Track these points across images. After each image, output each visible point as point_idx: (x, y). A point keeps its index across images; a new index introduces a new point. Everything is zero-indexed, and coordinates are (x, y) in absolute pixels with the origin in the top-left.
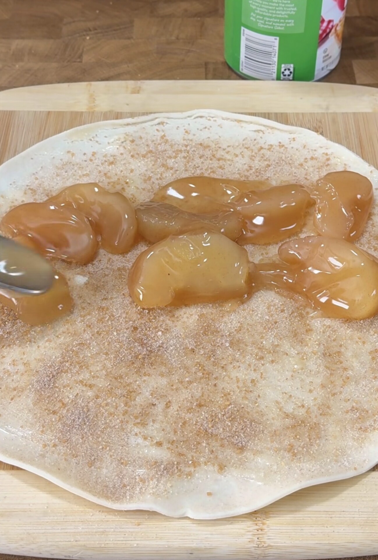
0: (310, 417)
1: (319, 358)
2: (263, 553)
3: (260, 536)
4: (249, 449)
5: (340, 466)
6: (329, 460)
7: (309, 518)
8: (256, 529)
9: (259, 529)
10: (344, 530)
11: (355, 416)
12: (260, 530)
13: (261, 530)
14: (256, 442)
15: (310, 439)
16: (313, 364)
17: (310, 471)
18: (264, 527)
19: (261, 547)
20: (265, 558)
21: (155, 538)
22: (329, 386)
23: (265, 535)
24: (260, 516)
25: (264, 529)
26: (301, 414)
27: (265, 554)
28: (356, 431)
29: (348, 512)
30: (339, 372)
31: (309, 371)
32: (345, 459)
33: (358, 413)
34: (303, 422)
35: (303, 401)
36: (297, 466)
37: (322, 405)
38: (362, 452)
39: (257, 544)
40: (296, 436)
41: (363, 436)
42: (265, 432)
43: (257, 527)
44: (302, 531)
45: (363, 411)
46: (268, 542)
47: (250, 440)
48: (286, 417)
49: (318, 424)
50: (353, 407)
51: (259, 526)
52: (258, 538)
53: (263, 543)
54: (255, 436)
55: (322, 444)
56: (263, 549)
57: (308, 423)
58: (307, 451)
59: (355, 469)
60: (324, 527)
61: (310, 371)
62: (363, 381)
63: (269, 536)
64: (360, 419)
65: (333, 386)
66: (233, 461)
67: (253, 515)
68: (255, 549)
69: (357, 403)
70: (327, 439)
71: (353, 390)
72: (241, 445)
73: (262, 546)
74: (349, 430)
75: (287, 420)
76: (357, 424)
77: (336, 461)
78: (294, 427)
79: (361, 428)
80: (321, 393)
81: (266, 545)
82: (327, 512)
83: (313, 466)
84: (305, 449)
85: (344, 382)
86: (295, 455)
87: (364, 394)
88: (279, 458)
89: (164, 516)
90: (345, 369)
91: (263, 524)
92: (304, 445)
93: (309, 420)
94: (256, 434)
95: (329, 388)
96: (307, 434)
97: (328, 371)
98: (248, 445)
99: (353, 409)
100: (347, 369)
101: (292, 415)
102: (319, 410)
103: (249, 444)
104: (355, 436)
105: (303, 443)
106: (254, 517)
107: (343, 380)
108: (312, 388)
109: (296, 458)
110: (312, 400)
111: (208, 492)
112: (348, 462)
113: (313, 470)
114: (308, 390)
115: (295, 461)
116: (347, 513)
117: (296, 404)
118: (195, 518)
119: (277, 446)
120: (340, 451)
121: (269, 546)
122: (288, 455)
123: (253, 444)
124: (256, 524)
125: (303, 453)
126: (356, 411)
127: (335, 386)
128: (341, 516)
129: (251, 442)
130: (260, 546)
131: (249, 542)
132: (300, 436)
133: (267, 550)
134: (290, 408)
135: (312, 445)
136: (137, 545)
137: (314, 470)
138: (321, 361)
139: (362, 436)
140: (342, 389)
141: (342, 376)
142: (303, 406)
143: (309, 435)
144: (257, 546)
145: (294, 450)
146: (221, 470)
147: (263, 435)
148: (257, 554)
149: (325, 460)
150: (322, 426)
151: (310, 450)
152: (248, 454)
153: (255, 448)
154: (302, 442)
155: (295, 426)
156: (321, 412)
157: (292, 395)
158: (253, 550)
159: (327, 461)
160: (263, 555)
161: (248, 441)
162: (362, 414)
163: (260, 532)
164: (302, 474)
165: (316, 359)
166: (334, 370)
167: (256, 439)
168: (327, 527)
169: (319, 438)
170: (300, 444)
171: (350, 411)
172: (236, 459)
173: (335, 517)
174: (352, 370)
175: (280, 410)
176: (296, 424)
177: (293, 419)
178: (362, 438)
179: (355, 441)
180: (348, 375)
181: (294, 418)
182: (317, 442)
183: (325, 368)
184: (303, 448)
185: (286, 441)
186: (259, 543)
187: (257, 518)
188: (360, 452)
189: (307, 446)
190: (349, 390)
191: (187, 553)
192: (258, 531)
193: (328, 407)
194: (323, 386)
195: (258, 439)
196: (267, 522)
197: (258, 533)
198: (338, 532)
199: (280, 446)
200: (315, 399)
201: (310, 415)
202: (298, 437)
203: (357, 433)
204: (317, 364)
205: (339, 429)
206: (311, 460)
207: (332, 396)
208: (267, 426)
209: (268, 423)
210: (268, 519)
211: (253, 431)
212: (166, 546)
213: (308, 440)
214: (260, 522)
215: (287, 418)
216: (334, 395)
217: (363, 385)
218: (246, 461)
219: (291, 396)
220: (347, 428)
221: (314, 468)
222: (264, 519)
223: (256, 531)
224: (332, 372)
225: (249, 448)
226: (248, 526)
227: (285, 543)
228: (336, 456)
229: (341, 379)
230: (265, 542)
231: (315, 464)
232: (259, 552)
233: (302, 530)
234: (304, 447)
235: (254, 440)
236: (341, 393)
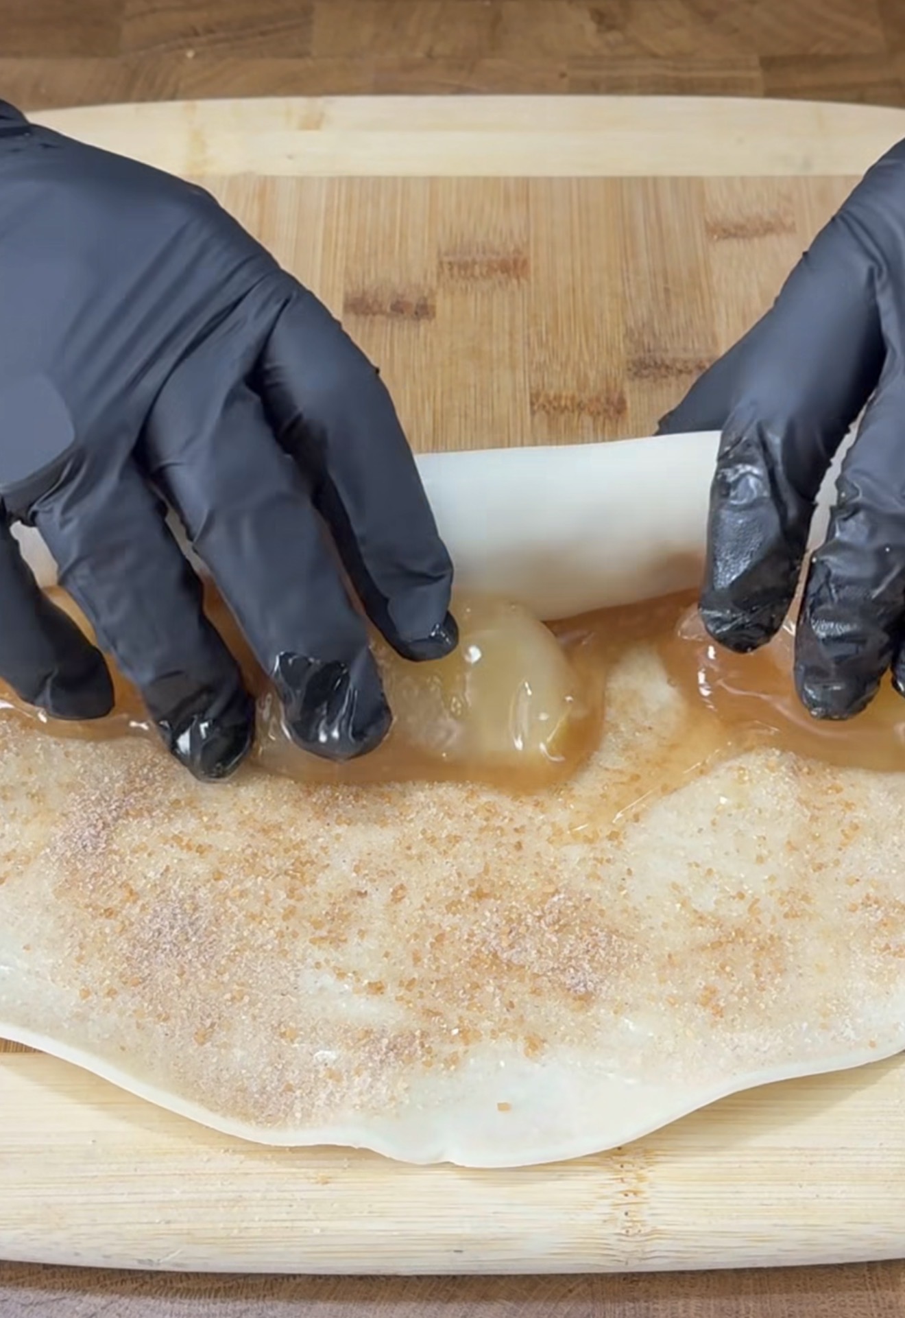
0: (759, 922)
1: (782, 778)
2: (639, 1249)
3: (633, 1208)
4: (604, 1001)
5: (834, 1038)
6: (805, 1025)
7: (756, 1165)
8: (621, 1192)
9: (630, 1191)
10: (843, 1192)
11: (871, 919)
12: (631, 1195)
13: (635, 1193)
14: (622, 982)
15: (758, 975)
16: (767, 793)
17: (757, 1050)
18: (643, 1186)
19: (634, 1235)
20: (643, 1262)
21: (365, 1214)
22: (808, 846)
23: (645, 1206)
24: (631, 1160)
25: (643, 1192)
26: (735, 914)
27: (644, 1253)
28: (875, 954)
29: (853, 1149)
30: (833, 812)
31: (756, 811)
32: (848, 1021)
33: (879, 912)
34: (741, 933)
35: (741, 883)
36: (724, 1041)
37: (789, 892)
38: (889, 1005)
39: (623, 1228)
40: (723, 967)
41: (893, 966)
42: (644, 959)
43: (624, 1187)
44: (738, 1195)
45: (894, 907)
46: (653, 1223)
47: (606, 977)
48: (699, 922)
49: (780, 938)
50: (868, 898)
51: (630, 1184)
52: (626, 1214)
53: (639, 1224)
54: (619, 967)
55: (788, 987)
56: (638, 1238)
57: (755, 935)
58: (752, 1004)
59: (873, 1045)
60: (791, 1185)
61: (760, 811)
62: (894, 834)
63: (654, 1208)
64: (885, 925)
65: (817, 846)
66: (562, 1028)
67: (614, 1158)
68: (620, 1240)
69: (877, 888)
70: (801, 975)
71: (869, 857)
72: (583, 990)
73: (636, 1231)
74: (858, 951)
75: (700, 928)
76: (877, 938)
77: (824, 1027)
78: (717, 945)
79: (887, 947)
80: (786, 864)
81: (648, 1229)
82: (800, 1149)
83: (766, 1040)
84: (745, 999)
85: (846, 836)
86: (719, 1012)
87: (895, 864)
88: (681, 1019)
89: (391, 1159)
90: (849, 806)
91: (641, 1179)
92: (743, 989)
93: (758, 929)
94: (623, 962)
95: (807, 852)
96: (752, 962)
97: (805, 810)
98: (601, 989)
99: (867, 902)
100: (853, 804)
101: (713, 917)
102: (782, 904)
103: (604, 988)
104: (872, 967)
105: (740, 985)
106: (618, 1163)
107: (843, 831)
108: (765, 852)
109: (723, 1020)
110: (765, 881)
111: (502, 1102)
112: (854, 1029)
113: (765, 1049)
114: (754, 857)
115: (720, 1026)
116: (851, 1153)
117: (723, 891)
118: (468, 1165)
119: (675, 992)
120: (835, 1002)
121: (654, 1231)
122: (702, 1013)
123: (613, 987)
124: (622, 1179)
125: (740, 1009)
126: (875, 906)
127: (821, 846)
128: (837, 1159)
129: (608, 984)
130: (631, 1232)
131: (605, 1221)
132: (733, 968)
133: (649, 1243)
134: (707, 901)
135: (763, 989)
136: (322, 1230)
137: (769, 1048)
138: (786, 787)
139: (889, 967)
140: (840, 853)
141: (839, 823)
142: (741, 896)
143: (757, 965)
144: (624, 1232)
145: (718, 1000)
146: (534, 1050)
147: (640, 964)
148: (623, 1252)
149: (796, 1024)
150: (788, 944)
151: (757, 1001)
152: (602, 1012)
153: (619, 998)
154: (739, 980)
155: (721, 944)
156: (787, 909)
157: (715, 870)
158: (612, 1240)
159: (801, 1028)
160: (640, 1255)
161: (602, 981)
162: (892, 915)
163: (631, 1197)
164: (738, 1057)
165: (774, 782)
166: (819, 809)
167: (623, 974)
168: (801, 1186)
169: (782, 972)
170: (734, 988)
171: (860, 907)
172: (572, 1024)
173: (821, 1162)
174: (866, 808)
175: (683, 904)
176: (723, 940)
177: (715, 928)
178: (890, 971)
179: (872, 978)
180: (856, 821)
181: (719, 923)
182: (776, 981)
183: (798, 805)
184: (741, 995)
185: (698, 981)
186: (630, 1224)
187: (625, 1165)
188: (885, 1006)
189: (751, 992)
190: (857, 856)
191: (448, 1251)
192: (626, 1195)
193: (805, 898)
194: (792, 847)
195: (627, 976)
196: (650, 1174)
197: (627, 1200)
198: (829, 1198)
199: (681, 993)
200: (772, 878)
201: (760, 917)
202: (728, 969)
203: (879, 960)
204: (776, 794)
205: (832, 950)
206: (762, 1024)
207: (814, 871)
208: (648, 945)
209: (652, 936)
210: (651, 1168)
211: (613, 956)
212: (396, 1234)
213: (754, 976)
214: (632, 1175)
215: (702, 925)
216: (820, 867)
217: (894, 844)
218: (597, 1027)
219: (710, 871)
220: (854, 948)
221: (768, 1044)
222: (642, 1168)
223: (622, 1196)
224: (816, 812)
225: (603, 996)
226: (601, 1181)
227: (694, 1224)
228: (825, 1015)
229: (839, 830)
230: (643, 1223)
231: (771, 1034)
232: (629, 1247)
233: (737, 1192)
234: (744, 994)
235: (617, 977)
236: (837, 863)
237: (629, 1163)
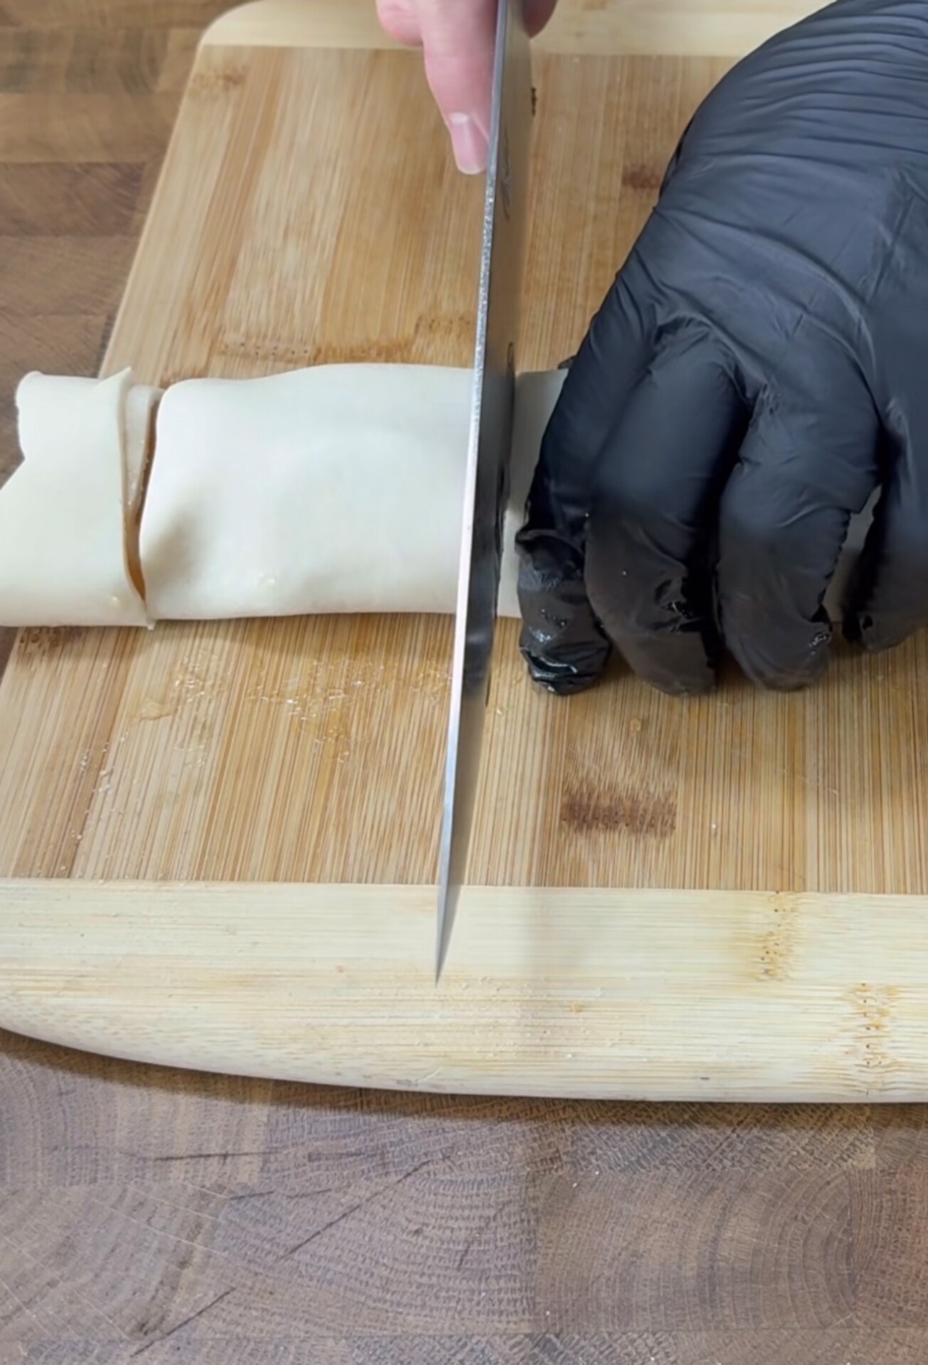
2: (880, 1080)
3: (874, 1040)
8: (863, 1026)
9: (872, 1025)
12: (873, 1029)
13: (877, 1027)
18: (885, 1021)
19: (875, 1066)
20: (883, 1093)
21: (617, 1041)
23: (886, 1039)
24: (874, 995)
25: (885, 1026)
27: (884, 1084)
39: (865, 1059)
43: (866, 1021)
46: (892, 1054)
51: (872, 1018)
52: (868, 1046)
53: (879, 1057)
56: (880, 1070)
63: (894, 1042)
67: (858, 993)
68: (861, 1071)
73: (876, 1063)
81: (887, 1062)
91: (883, 1013)
106: (861, 998)
121: (895, 1063)
124: (865, 1014)
130: (872, 1063)
131: (847, 1053)
133: (888, 1074)
136: (574, 1055)
144: (865, 1063)
148: (864, 1082)
158: (853, 1072)
160: (880, 1086)
163: (873, 1032)
186: (871, 1056)
187: (868, 1000)
191: (694, 1078)
192: (868, 1029)
196: (892, 1010)
197: (869, 1033)
210: (893, 1003)
212: (645, 1060)
214: (874, 1009)
222: (884, 1003)
223: (864, 1029)
230: (884, 1056)
232: (870, 1078)
237: (871, 998)
